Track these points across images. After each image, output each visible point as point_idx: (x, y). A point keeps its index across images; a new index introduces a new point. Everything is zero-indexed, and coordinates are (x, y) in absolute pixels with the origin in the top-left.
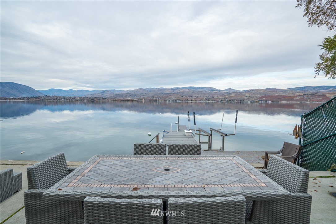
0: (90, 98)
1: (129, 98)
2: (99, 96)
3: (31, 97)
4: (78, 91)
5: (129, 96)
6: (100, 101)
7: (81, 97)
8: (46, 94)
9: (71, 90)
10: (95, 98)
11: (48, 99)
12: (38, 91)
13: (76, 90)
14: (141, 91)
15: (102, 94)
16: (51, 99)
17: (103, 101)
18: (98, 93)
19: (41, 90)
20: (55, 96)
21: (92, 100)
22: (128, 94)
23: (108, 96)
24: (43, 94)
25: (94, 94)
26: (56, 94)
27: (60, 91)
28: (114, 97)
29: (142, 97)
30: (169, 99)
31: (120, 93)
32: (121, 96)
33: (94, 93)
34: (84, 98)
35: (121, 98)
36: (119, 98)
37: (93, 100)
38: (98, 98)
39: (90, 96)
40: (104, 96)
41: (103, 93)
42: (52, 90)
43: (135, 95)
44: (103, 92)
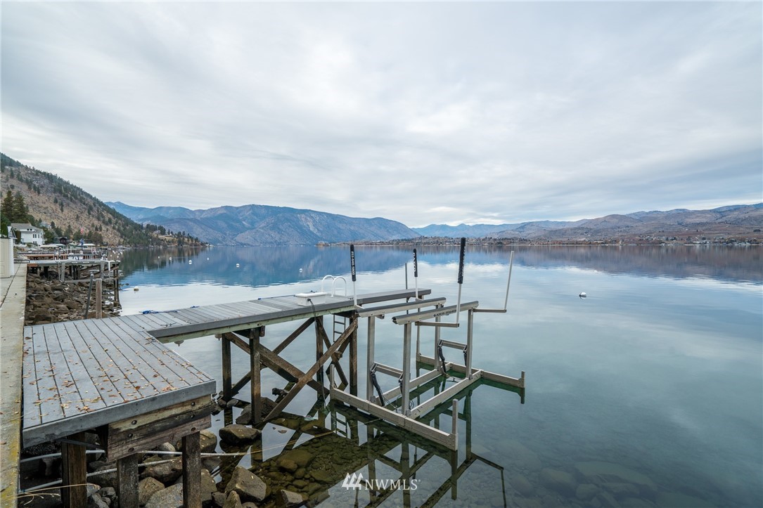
0: (495, 240)
1: (583, 239)
2: (513, 236)
3: (402, 240)
4: (474, 226)
5: (582, 234)
6: (515, 245)
7: (479, 239)
8: (423, 235)
9: (462, 225)
10: (506, 238)
11: (425, 243)
12: (411, 230)
13: (470, 224)
14: (616, 220)
15: (520, 232)
16: (428, 243)
17: (521, 245)
18: (512, 230)
19: (416, 227)
20: (435, 238)
21: (499, 243)
22: (579, 228)
23: (534, 235)
24: (419, 234)
25: (504, 231)
26: (437, 234)
27: (444, 227)
28: (545, 236)
29: (617, 236)
30: (704, 239)
31: (561, 227)
32: (563, 235)
33: (503, 229)
34: (483, 240)
35: (560, 239)
36: (558, 240)
37: (501, 243)
38: (511, 240)
39: (496, 237)
40: (523, 235)
41: (522, 230)
42: (432, 227)
43: (597, 232)
44: (523, 227)
